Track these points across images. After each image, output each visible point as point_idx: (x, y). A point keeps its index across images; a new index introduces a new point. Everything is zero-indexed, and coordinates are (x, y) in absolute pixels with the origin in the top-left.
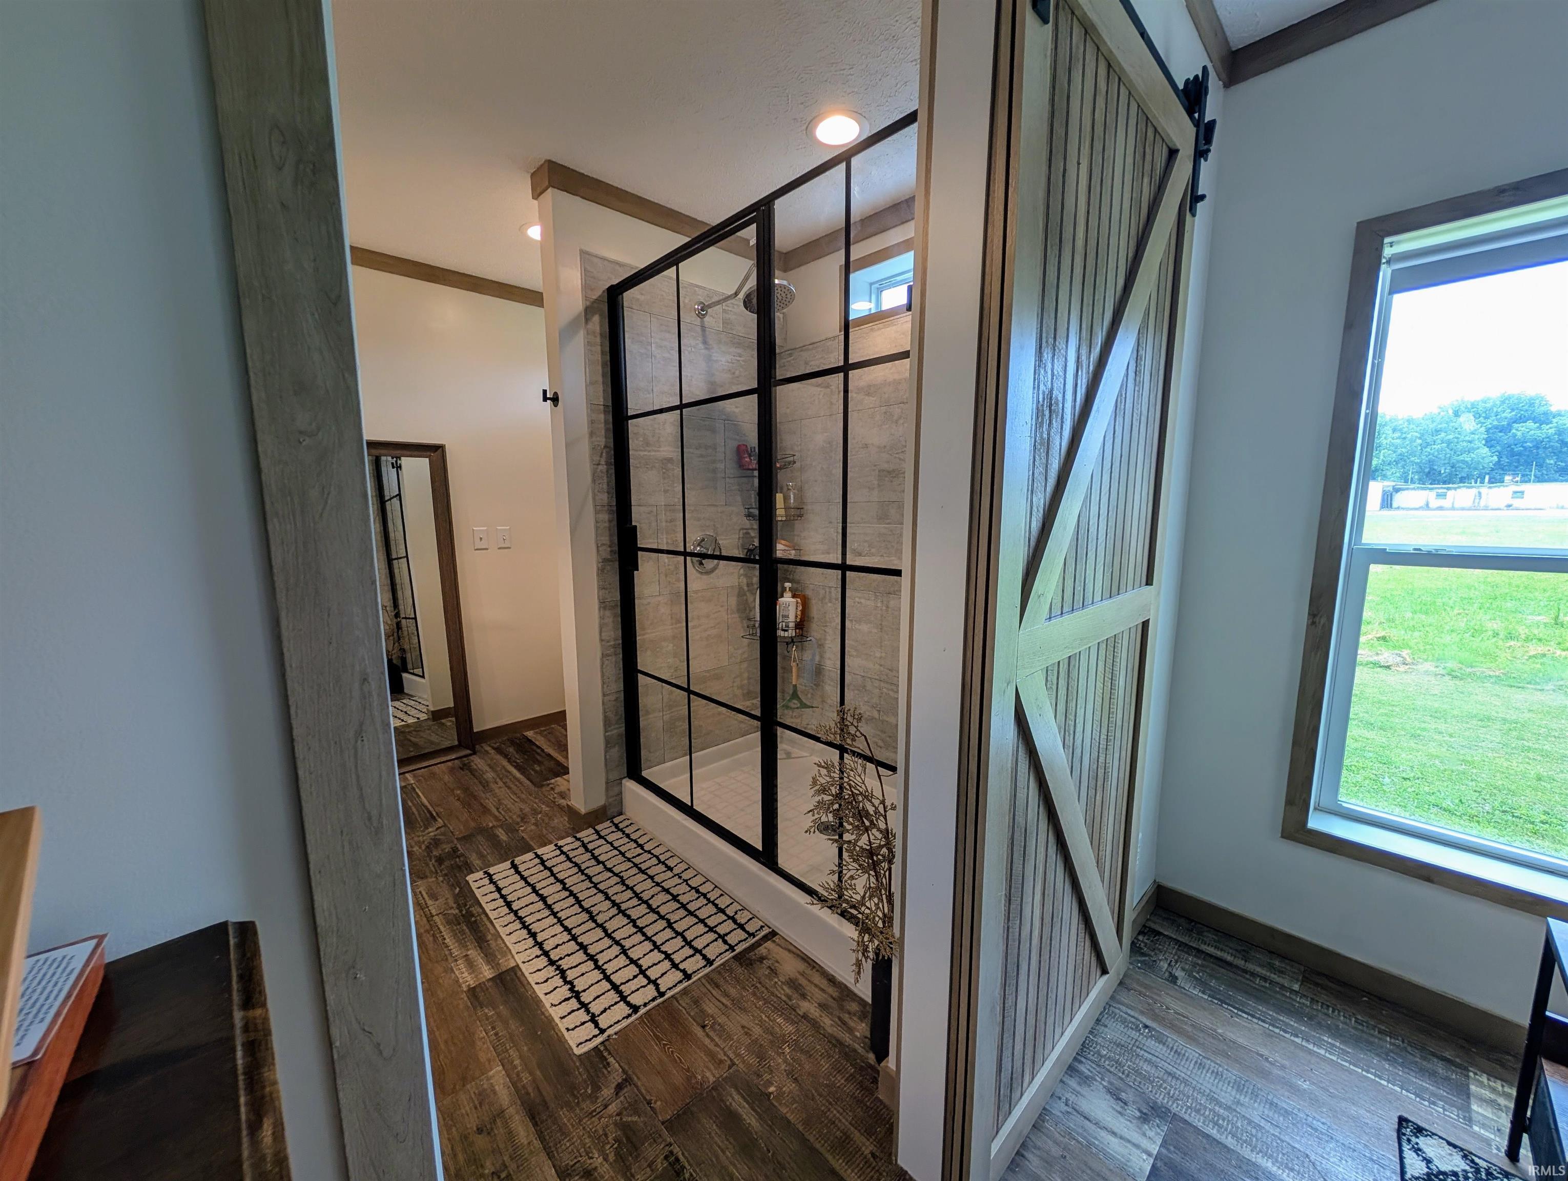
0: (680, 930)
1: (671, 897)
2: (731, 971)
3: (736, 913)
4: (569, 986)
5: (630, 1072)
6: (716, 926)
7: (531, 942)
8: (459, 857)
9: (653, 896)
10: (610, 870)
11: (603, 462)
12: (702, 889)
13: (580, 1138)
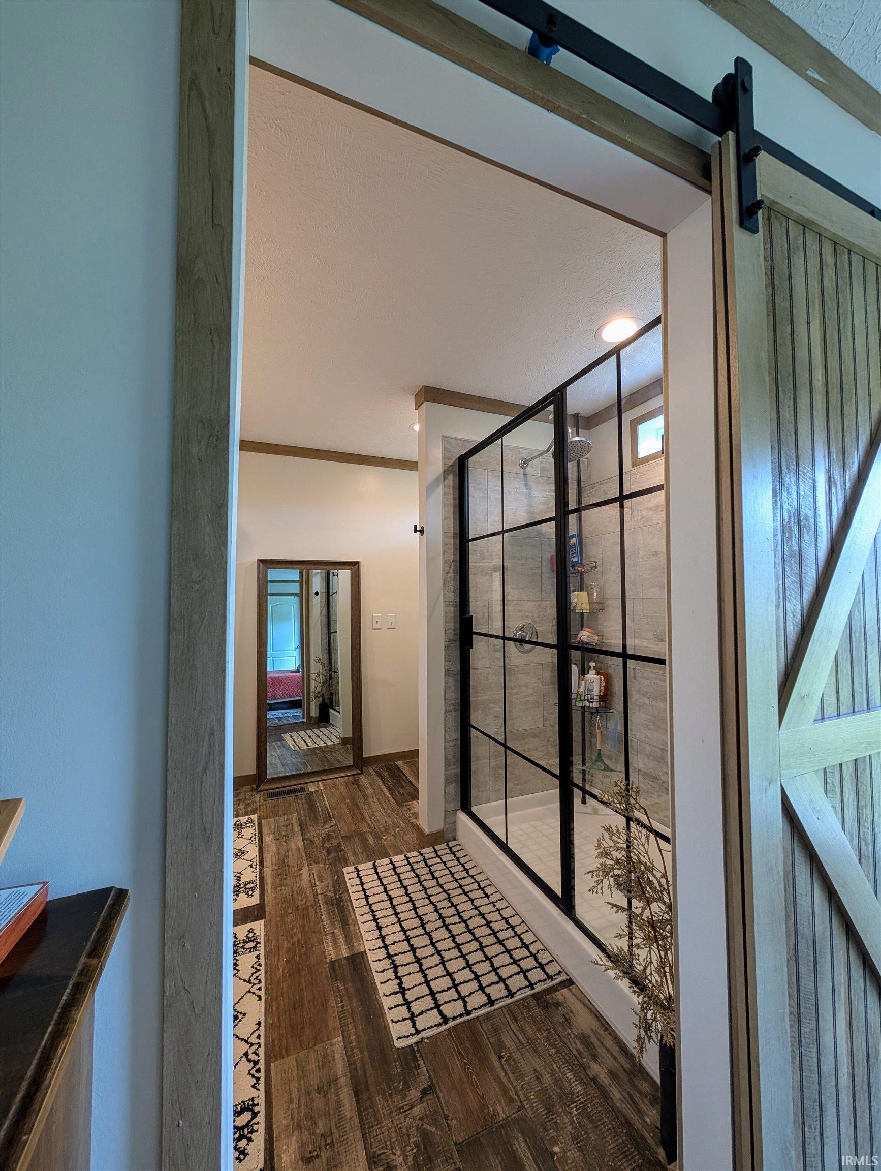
0: (489, 955)
1: (485, 923)
2: (528, 1007)
3: (538, 952)
4: (398, 981)
5: (434, 1081)
6: (520, 960)
7: (377, 933)
8: (340, 851)
9: (471, 918)
10: (441, 886)
11: (451, 571)
12: (511, 921)
13: (388, 1129)
